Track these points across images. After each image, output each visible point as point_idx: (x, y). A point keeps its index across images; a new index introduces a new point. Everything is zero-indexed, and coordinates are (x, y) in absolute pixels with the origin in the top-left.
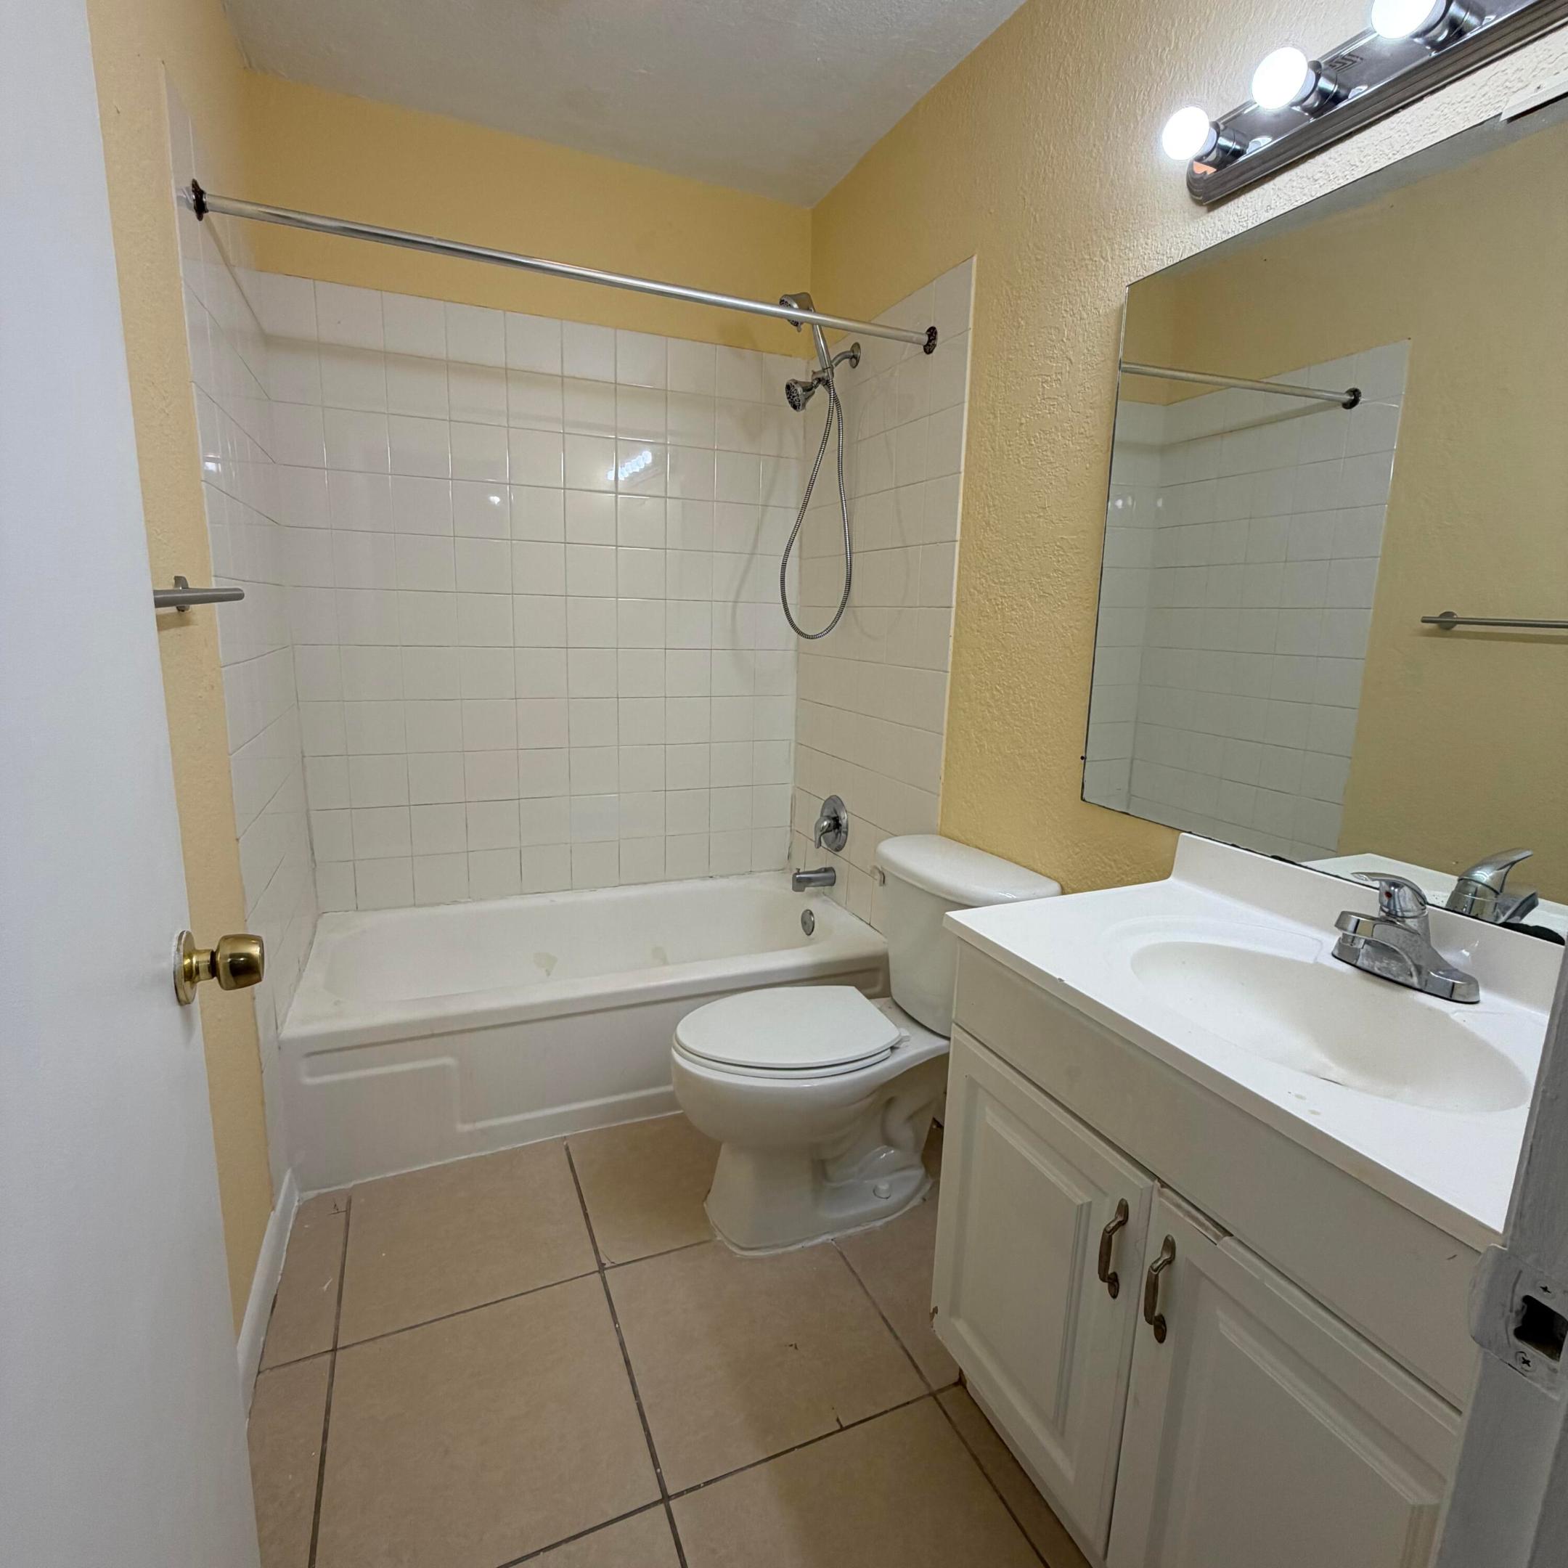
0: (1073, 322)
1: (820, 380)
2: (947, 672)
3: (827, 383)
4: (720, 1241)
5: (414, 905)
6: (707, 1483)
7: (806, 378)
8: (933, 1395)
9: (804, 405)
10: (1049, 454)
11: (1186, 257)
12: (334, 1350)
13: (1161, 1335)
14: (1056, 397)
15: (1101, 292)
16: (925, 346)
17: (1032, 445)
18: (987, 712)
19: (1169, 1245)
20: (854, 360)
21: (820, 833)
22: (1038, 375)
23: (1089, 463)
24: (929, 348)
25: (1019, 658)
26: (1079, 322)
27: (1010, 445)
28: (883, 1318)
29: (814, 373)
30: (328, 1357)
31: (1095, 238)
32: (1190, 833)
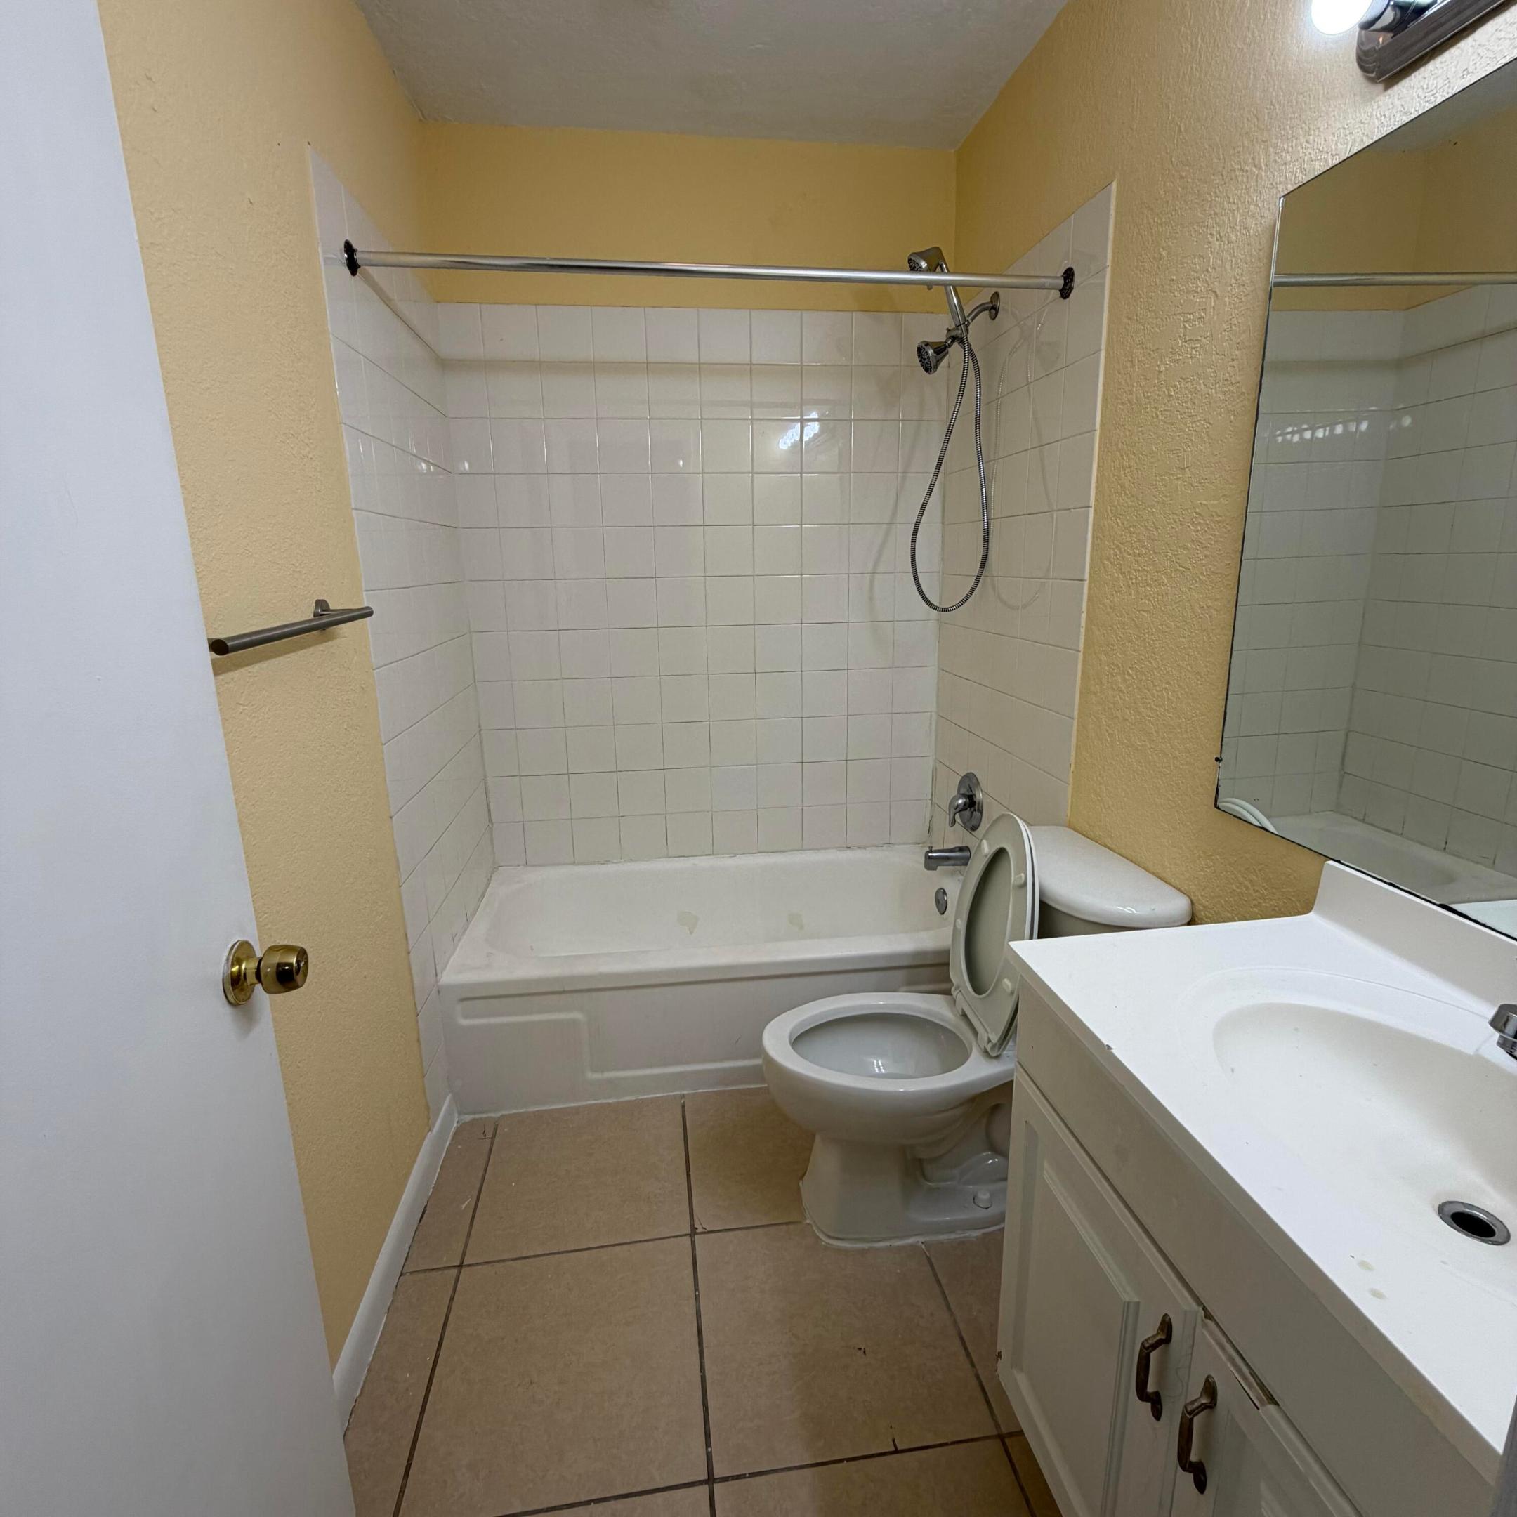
0: (1220, 247)
1: (954, 339)
2: (1080, 652)
3: (961, 340)
4: (809, 1224)
5: (574, 863)
6: (753, 1475)
7: (941, 337)
8: (1001, 1438)
9: (936, 367)
10: (1189, 405)
11: (1355, 151)
12: (460, 1266)
13: (1201, 1485)
14: (1200, 338)
15: (1252, 207)
16: (1061, 291)
17: (1172, 395)
18: (1118, 697)
19: (1210, 1389)
20: (993, 311)
21: (954, 811)
22: (1179, 314)
23: (1234, 416)
24: (1065, 292)
25: (1153, 641)
26: (1226, 247)
27: (1148, 397)
28: (962, 1339)
29: (948, 330)
30: (455, 1271)
31: (1246, 143)
32: (1339, 862)
